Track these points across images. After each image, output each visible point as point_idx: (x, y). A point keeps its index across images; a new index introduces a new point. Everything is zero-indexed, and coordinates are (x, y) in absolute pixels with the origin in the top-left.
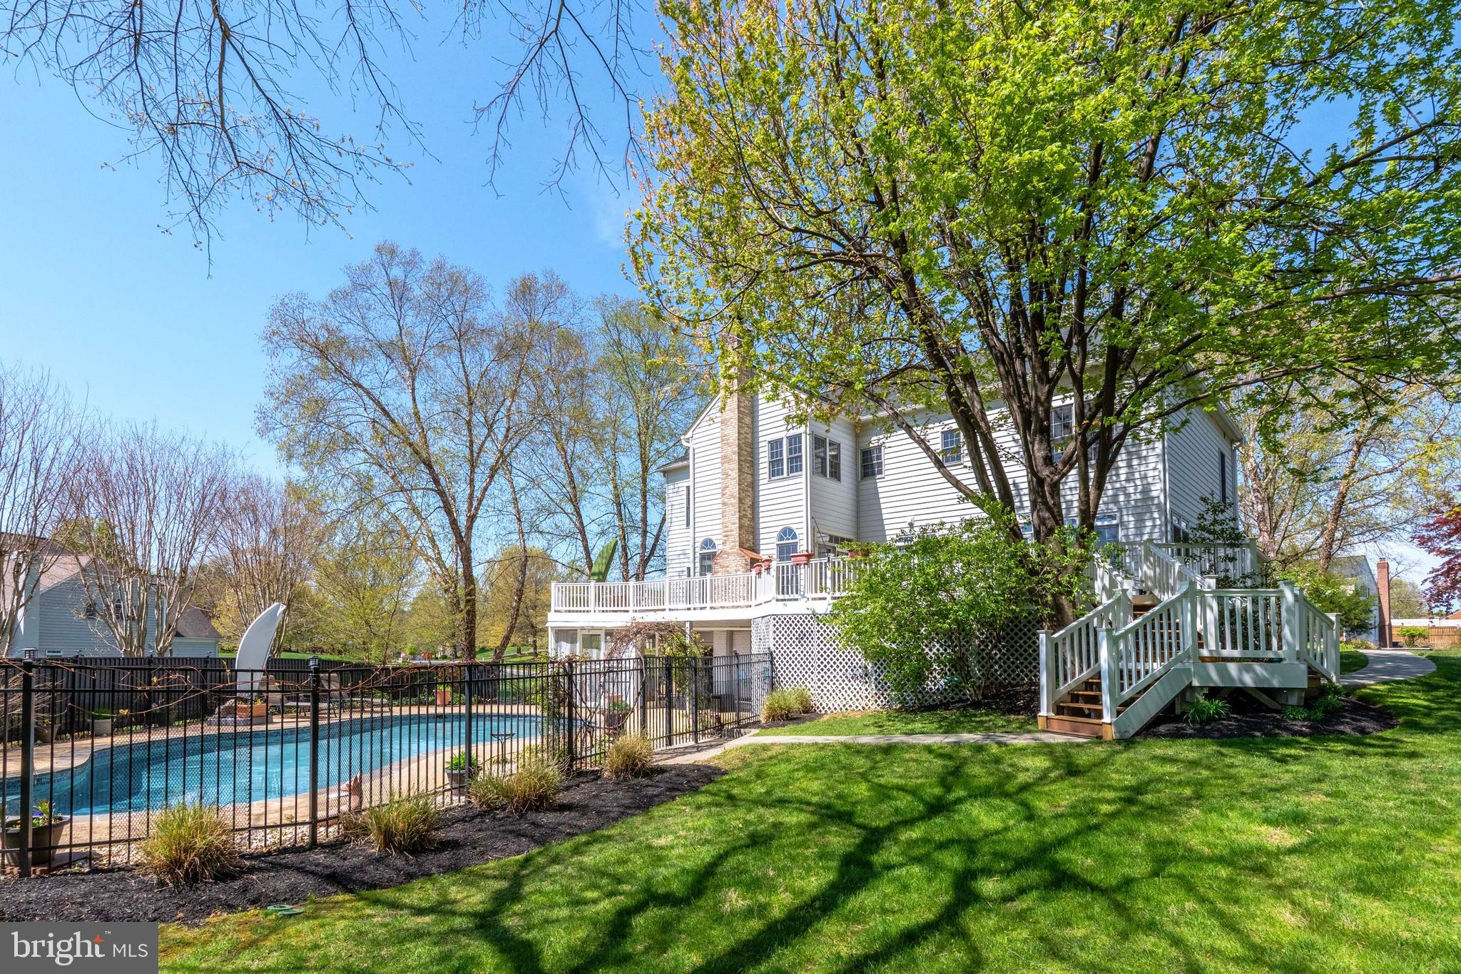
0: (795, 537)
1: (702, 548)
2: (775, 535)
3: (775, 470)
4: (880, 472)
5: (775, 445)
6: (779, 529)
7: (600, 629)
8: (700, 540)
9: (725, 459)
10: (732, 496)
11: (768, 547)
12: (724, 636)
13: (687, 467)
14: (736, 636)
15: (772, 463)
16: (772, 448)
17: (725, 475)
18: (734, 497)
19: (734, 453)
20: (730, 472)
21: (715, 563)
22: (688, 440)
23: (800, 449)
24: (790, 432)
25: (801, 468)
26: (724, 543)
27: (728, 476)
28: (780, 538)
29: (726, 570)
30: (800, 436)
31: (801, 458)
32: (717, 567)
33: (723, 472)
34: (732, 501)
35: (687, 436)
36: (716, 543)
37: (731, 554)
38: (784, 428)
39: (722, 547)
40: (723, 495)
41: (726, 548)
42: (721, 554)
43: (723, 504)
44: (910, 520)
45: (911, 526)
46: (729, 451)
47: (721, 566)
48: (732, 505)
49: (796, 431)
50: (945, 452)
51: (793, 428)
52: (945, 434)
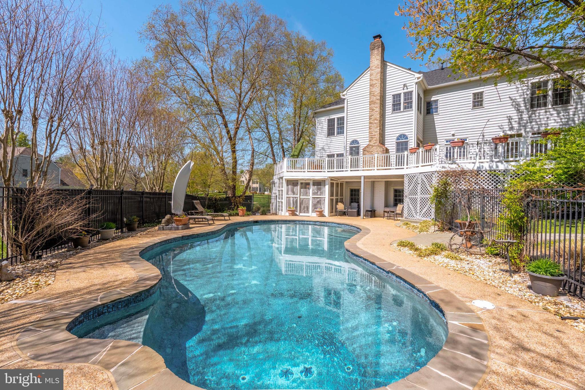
0: (407, 138)
1: (351, 144)
2: (395, 138)
3: (396, 107)
4: (437, 112)
5: (397, 97)
6: (397, 135)
7: (310, 180)
8: (349, 141)
9: (371, 103)
10: (376, 119)
11: (391, 143)
12: (370, 183)
13: (343, 107)
14: (376, 183)
15: (394, 105)
16: (394, 98)
17: (372, 110)
18: (377, 120)
19: (378, 99)
20: (374, 108)
21: (364, 150)
22: (344, 95)
23: (411, 98)
24: (406, 91)
25: (411, 107)
26: (370, 141)
27: (373, 110)
28: (398, 139)
29: (371, 153)
30: (411, 92)
31: (411, 102)
32: (366, 152)
33: (370, 109)
34: (376, 121)
35: (344, 94)
36: (360, 142)
37: (374, 146)
38: (402, 89)
39: (368, 143)
40: (370, 119)
41: (371, 144)
42: (368, 146)
43: (370, 123)
44: (453, 133)
45: (453, 135)
46: (374, 98)
47: (368, 152)
48: (375, 123)
49: (409, 90)
50: (474, 102)
51: (407, 89)
52: (474, 94)
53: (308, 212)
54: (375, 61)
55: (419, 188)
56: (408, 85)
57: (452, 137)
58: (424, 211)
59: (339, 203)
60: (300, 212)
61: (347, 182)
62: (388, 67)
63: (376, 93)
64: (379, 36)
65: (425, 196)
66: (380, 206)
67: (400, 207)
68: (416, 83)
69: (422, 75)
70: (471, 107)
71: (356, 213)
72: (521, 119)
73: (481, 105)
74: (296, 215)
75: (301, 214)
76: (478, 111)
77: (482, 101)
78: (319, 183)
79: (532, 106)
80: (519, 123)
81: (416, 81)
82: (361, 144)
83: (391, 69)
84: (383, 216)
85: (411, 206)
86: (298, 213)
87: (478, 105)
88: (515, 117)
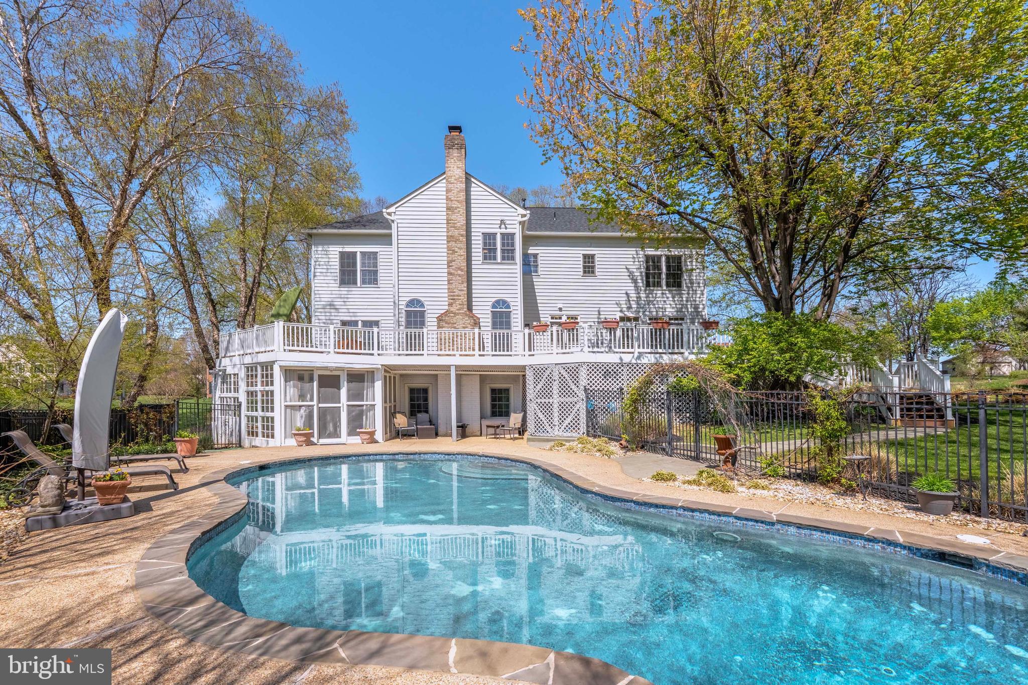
0: (508, 307)
1: (407, 306)
2: (490, 304)
3: (489, 254)
4: (537, 272)
5: (489, 238)
6: (493, 300)
7: (340, 369)
8: (403, 300)
9: (450, 239)
10: (459, 269)
11: (483, 310)
13: (387, 234)
14: (464, 378)
15: (485, 250)
16: (485, 239)
17: (451, 251)
18: (462, 270)
19: (462, 236)
20: (456, 249)
21: (440, 319)
22: (389, 214)
23: (513, 245)
24: (503, 231)
25: (513, 258)
26: (450, 305)
27: (454, 252)
28: (494, 306)
29: (453, 325)
30: (512, 235)
31: (513, 251)
32: (442, 323)
33: (449, 248)
34: (459, 272)
35: (389, 210)
36: (426, 303)
37: (458, 314)
38: (498, 226)
39: (447, 307)
40: (449, 266)
41: (452, 309)
42: (447, 313)
43: (449, 273)
44: (561, 306)
45: (560, 309)
46: (456, 233)
47: (446, 323)
48: (459, 275)
49: (508, 231)
50: (584, 267)
51: (506, 228)
52: (585, 256)
53: (338, 436)
54: (455, 168)
55: (555, 388)
56: (508, 222)
57: (558, 313)
58: (566, 422)
59: (398, 415)
60: (320, 437)
61: (402, 375)
62: (473, 185)
63: (458, 225)
64: (458, 129)
65: (567, 400)
66: (473, 417)
67: (515, 418)
68: (520, 223)
69: (528, 212)
70: (581, 273)
71: (434, 433)
72: (639, 298)
73: (593, 272)
74: (313, 444)
75: (322, 441)
76: (590, 280)
77: (593, 267)
78: (358, 378)
79: (648, 285)
80: (638, 304)
81: (520, 219)
82: (429, 307)
83: (478, 191)
84: (479, 433)
85: (541, 416)
86: (315, 440)
87: (589, 272)
88: (633, 296)
